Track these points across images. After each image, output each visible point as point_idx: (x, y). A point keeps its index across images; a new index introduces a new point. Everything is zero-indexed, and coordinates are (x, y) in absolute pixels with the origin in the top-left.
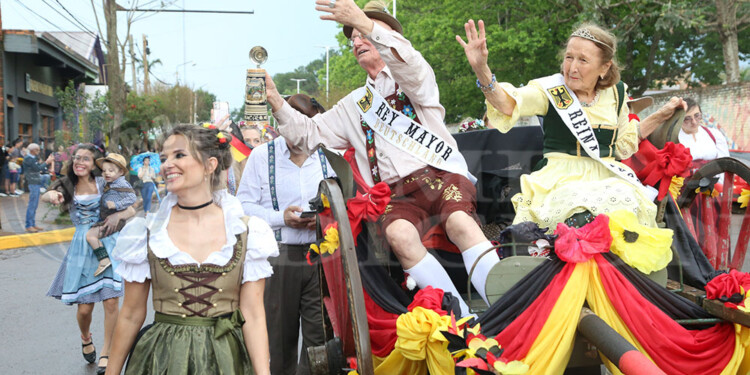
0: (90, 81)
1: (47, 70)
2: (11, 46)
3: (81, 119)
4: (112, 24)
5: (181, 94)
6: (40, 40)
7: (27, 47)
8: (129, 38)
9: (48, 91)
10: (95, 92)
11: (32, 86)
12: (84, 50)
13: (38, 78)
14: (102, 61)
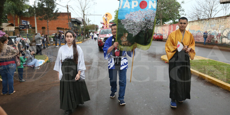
0: (81, 24)
1: (76, 23)
2: (72, 20)
3: (80, 29)
4: (84, 17)
5: (93, 25)
6: (76, 19)
7: (74, 20)
8: (86, 18)
9: (76, 25)
10: (82, 25)
11: (75, 25)
12: (81, 20)
13: (75, 24)
14: (83, 22)
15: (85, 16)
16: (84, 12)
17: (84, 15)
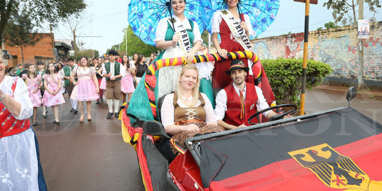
0: (71, 50)
1: (62, 48)
2: (57, 44)
4: (75, 40)
5: (90, 51)
6: (62, 43)
7: (59, 45)
9: (63, 52)
10: (72, 52)
11: (60, 52)
12: (69, 44)
13: (61, 50)
14: (73, 46)
15: (76, 38)
16: (74, 32)
17: (75, 36)
